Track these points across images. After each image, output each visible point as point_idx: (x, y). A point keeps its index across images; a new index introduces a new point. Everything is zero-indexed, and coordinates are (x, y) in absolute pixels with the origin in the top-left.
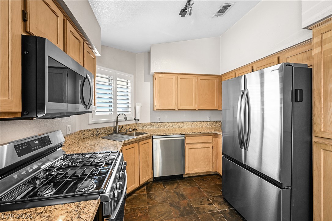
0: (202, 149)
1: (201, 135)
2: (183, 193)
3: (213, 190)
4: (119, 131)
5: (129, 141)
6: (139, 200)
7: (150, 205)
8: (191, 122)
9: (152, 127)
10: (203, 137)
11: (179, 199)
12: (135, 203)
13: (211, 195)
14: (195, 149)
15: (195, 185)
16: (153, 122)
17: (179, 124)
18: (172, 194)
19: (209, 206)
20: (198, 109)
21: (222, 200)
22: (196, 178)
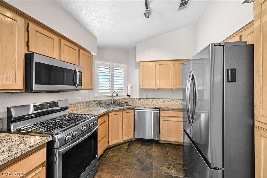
0: (175, 122)
1: (173, 110)
2: (152, 154)
3: (178, 158)
4: (114, 103)
5: (114, 110)
6: (120, 151)
7: (125, 156)
8: (171, 99)
9: (140, 101)
10: (175, 112)
11: (146, 157)
12: (116, 152)
13: (174, 162)
14: (169, 122)
15: (165, 150)
16: (141, 98)
17: (161, 100)
18: (143, 153)
19: (167, 169)
20: (175, 89)
21: (182, 167)
22: (170, 145)
